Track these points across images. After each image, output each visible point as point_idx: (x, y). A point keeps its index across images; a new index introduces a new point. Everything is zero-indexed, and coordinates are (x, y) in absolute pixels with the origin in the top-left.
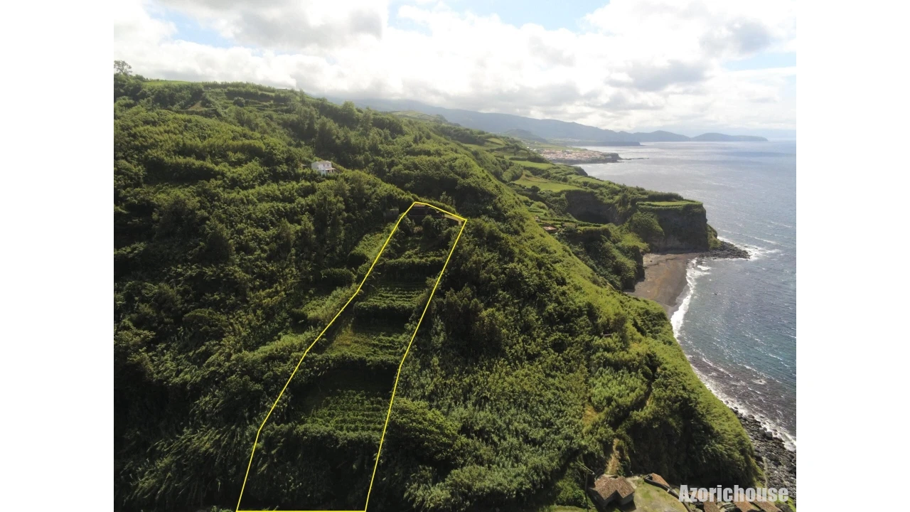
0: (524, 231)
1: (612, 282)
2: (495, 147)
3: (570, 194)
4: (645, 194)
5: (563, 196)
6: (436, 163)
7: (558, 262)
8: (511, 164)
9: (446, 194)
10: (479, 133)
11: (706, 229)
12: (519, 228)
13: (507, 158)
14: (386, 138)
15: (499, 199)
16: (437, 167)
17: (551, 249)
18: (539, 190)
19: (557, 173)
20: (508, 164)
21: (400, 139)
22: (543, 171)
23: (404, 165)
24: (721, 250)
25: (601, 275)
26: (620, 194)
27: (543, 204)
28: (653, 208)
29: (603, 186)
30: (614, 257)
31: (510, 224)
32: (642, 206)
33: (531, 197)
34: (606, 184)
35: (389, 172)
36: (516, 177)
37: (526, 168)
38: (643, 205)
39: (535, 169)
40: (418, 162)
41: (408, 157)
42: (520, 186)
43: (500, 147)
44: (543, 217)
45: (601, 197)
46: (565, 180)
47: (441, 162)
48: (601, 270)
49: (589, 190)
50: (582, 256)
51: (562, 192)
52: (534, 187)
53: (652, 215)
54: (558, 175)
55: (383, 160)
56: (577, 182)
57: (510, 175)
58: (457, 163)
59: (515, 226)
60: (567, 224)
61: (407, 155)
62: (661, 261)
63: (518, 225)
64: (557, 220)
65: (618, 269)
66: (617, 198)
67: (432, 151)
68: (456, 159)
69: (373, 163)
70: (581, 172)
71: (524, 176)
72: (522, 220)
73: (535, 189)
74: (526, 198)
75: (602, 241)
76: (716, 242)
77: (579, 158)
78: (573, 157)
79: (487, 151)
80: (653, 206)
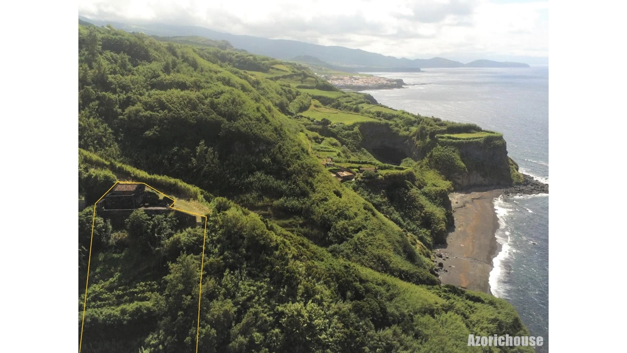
0: (314, 191)
1: (421, 239)
2: (281, 74)
3: (364, 126)
4: (442, 125)
5: (356, 129)
6: (191, 100)
7: (360, 229)
8: (298, 94)
9: (206, 144)
10: (263, 60)
11: (508, 163)
12: (308, 189)
13: (294, 85)
14: (123, 66)
15: (280, 147)
16: (192, 105)
17: (351, 213)
18: (330, 123)
19: (347, 102)
20: (294, 93)
21: (144, 68)
22: (333, 100)
23: (145, 104)
24: (524, 185)
25: (409, 230)
26: (416, 124)
27: (335, 141)
28: (454, 141)
29: (397, 116)
30: (422, 207)
31: (295, 182)
32: (442, 140)
33: (321, 132)
34: (400, 114)
35: (121, 114)
36: (303, 108)
37: (314, 97)
38: (443, 138)
39: (324, 98)
40: (166, 99)
41: (153, 92)
42: (309, 118)
43: (286, 74)
44: (337, 158)
45: (396, 129)
46: (357, 110)
47: (198, 98)
48: (408, 224)
49: (384, 121)
50: (384, 207)
51: (354, 125)
52: (324, 119)
53: (453, 149)
54: (349, 104)
55: (114, 97)
56: (370, 113)
57: (297, 106)
58: (222, 99)
59: (302, 184)
60: (365, 167)
61: (152, 89)
62: (467, 202)
63: (306, 182)
64: (353, 162)
65: (427, 222)
66: (414, 129)
67: (188, 83)
68: (222, 92)
69: (97, 102)
70: (371, 100)
71: (312, 107)
72: (311, 175)
73: (325, 122)
74: (316, 134)
75: (407, 188)
76: (518, 176)
77: (366, 84)
78: (360, 83)
79: (271, 79)
80: (453, 139)
